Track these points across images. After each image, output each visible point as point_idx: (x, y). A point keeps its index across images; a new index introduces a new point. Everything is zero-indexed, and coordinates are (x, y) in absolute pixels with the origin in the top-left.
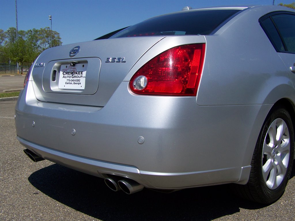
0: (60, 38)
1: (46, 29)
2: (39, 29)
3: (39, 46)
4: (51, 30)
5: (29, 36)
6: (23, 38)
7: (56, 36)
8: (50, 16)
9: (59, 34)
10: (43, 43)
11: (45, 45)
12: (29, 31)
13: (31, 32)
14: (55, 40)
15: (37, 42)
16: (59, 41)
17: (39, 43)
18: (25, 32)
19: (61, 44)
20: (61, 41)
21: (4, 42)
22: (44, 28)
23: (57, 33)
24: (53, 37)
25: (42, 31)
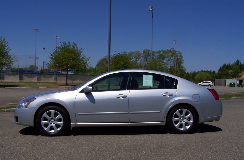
0: (182, 57)
1: (171, 50)
2: (166, 50)
3: (165, 63)
4: (175, 50)
5: (158, 55)
6: (154, 57)
7: (179, 55)
8: (175, 40)
9: (181, 53)
10: (169, 60)
11: (170, 62)
12: (158, 52)
13: (160, 52)
14: (178, 58)
15: (164, 60)
16: (181, 59)
17: (165, 60)
18: (155, 52)
19: (183, 61)
20: (183, 59)
21: (139, 60)
22: (170, 49)
23: (180, 52)
24: (177, 56)
25: (168, 51)
